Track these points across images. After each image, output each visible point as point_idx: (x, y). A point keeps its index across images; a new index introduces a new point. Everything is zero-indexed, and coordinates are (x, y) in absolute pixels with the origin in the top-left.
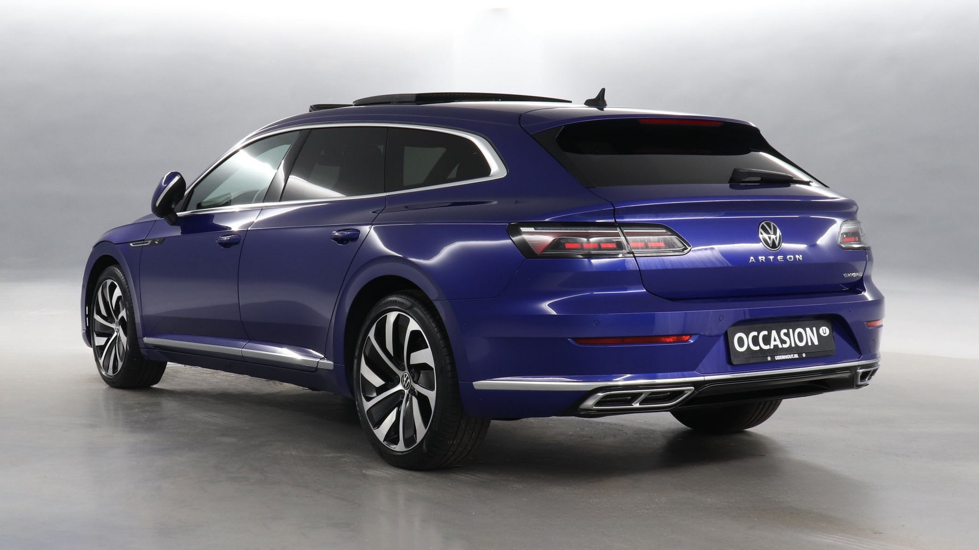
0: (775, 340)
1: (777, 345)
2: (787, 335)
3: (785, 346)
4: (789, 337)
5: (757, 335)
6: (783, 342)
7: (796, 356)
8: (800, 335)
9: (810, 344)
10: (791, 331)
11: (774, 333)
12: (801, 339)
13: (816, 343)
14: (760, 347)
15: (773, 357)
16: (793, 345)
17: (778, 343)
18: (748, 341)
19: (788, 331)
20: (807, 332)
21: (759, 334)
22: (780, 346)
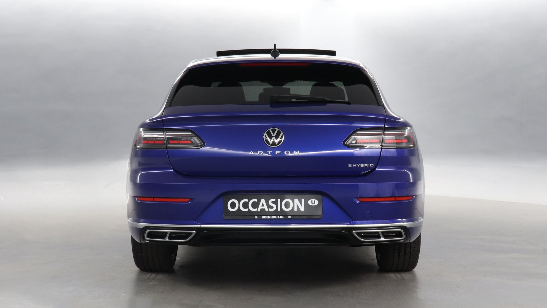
0: (263, 205)
2: (276, 203)
4: (276, 204)
5: (247, 201)
6: (269, 207)
10: (279, 200)
11: (263, 201)
14: (249, 209)
16: (279, 209)
17: (266, 208)
22: (267, 210)
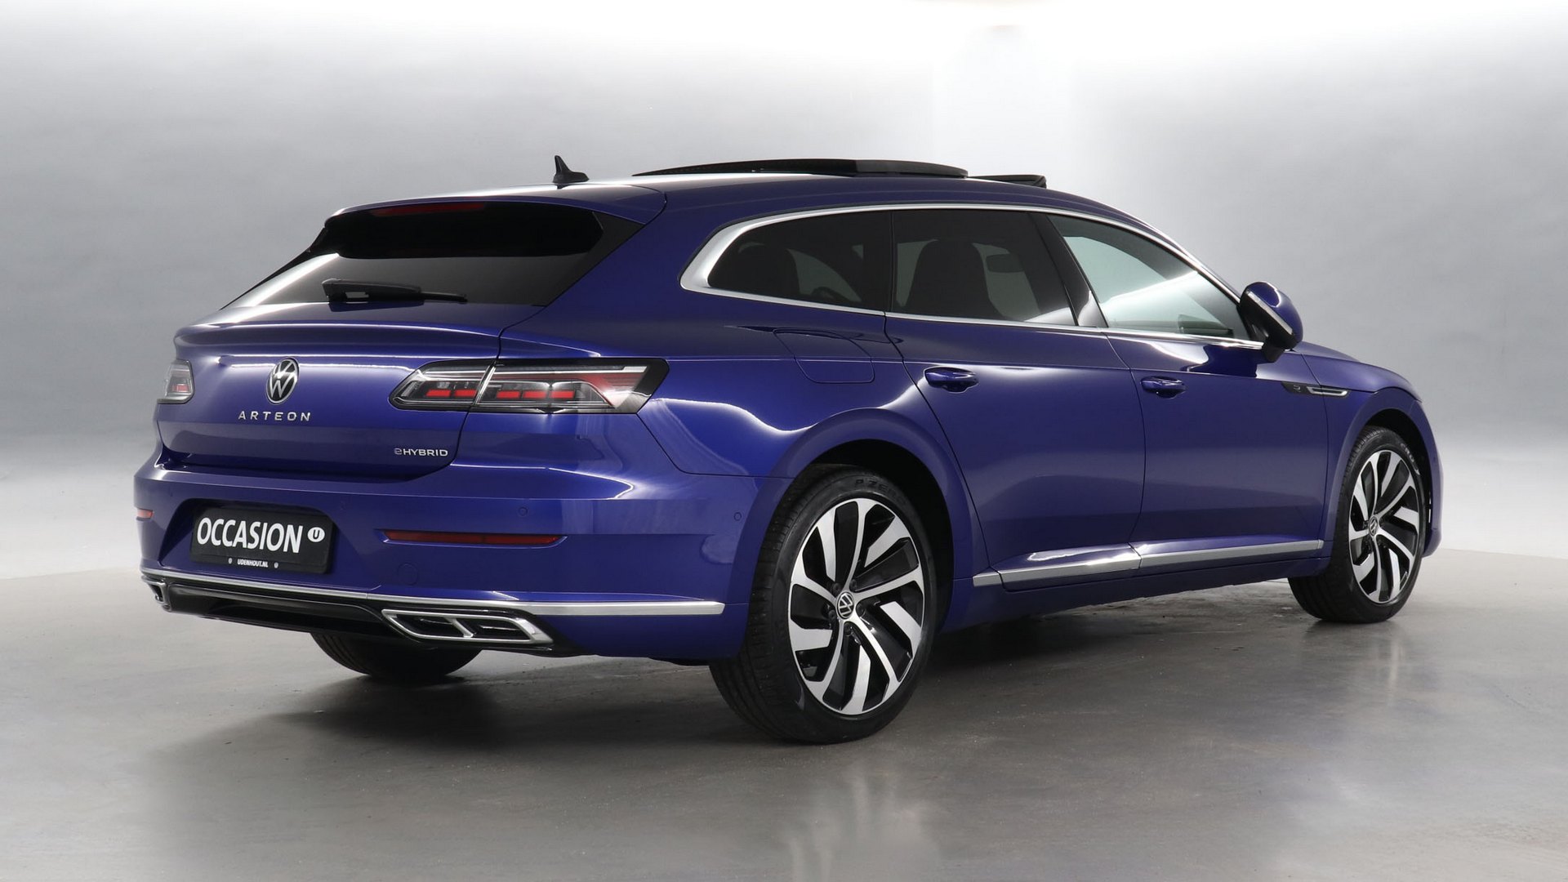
0: (241, 536)
1: (242, 543)
2: (259, 530)
3: (251, 546)
7: (265, 564)
8: (276, 533)
9: (285, 549)
12: (275, 541)
13: (296, 549)
14: (222, 542)
15: (235, 560)
16: (262, 547)
18: (212, 532)
19: (262, 525)
20: (288, 531)
21: (225, 523)
22: (244, 546)
